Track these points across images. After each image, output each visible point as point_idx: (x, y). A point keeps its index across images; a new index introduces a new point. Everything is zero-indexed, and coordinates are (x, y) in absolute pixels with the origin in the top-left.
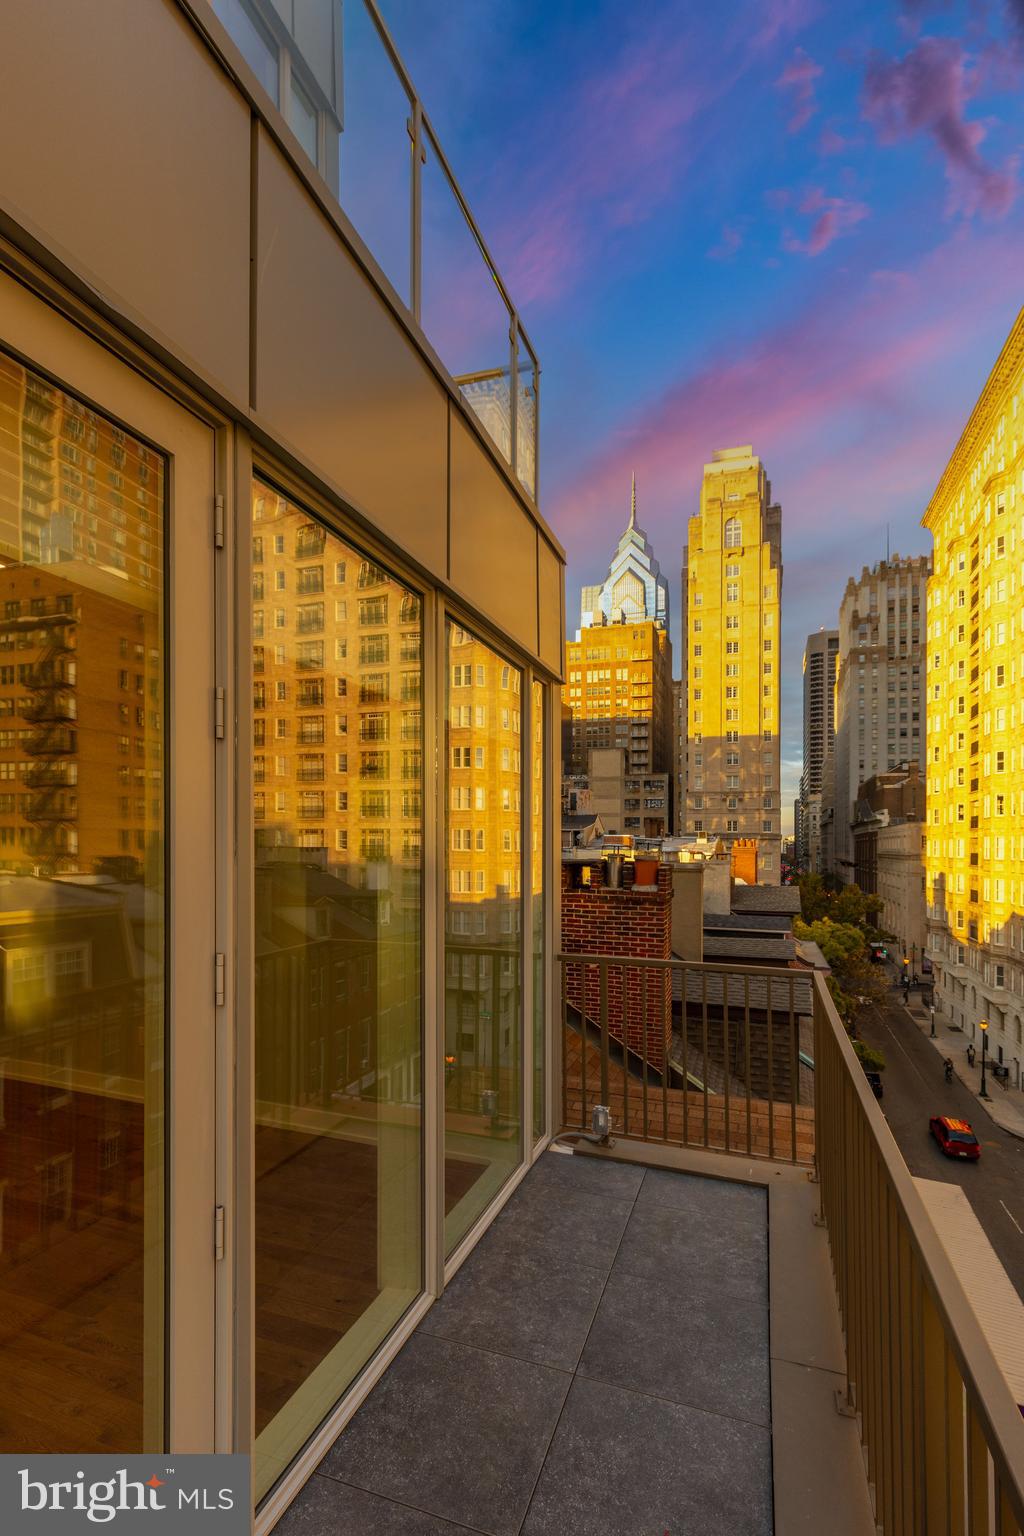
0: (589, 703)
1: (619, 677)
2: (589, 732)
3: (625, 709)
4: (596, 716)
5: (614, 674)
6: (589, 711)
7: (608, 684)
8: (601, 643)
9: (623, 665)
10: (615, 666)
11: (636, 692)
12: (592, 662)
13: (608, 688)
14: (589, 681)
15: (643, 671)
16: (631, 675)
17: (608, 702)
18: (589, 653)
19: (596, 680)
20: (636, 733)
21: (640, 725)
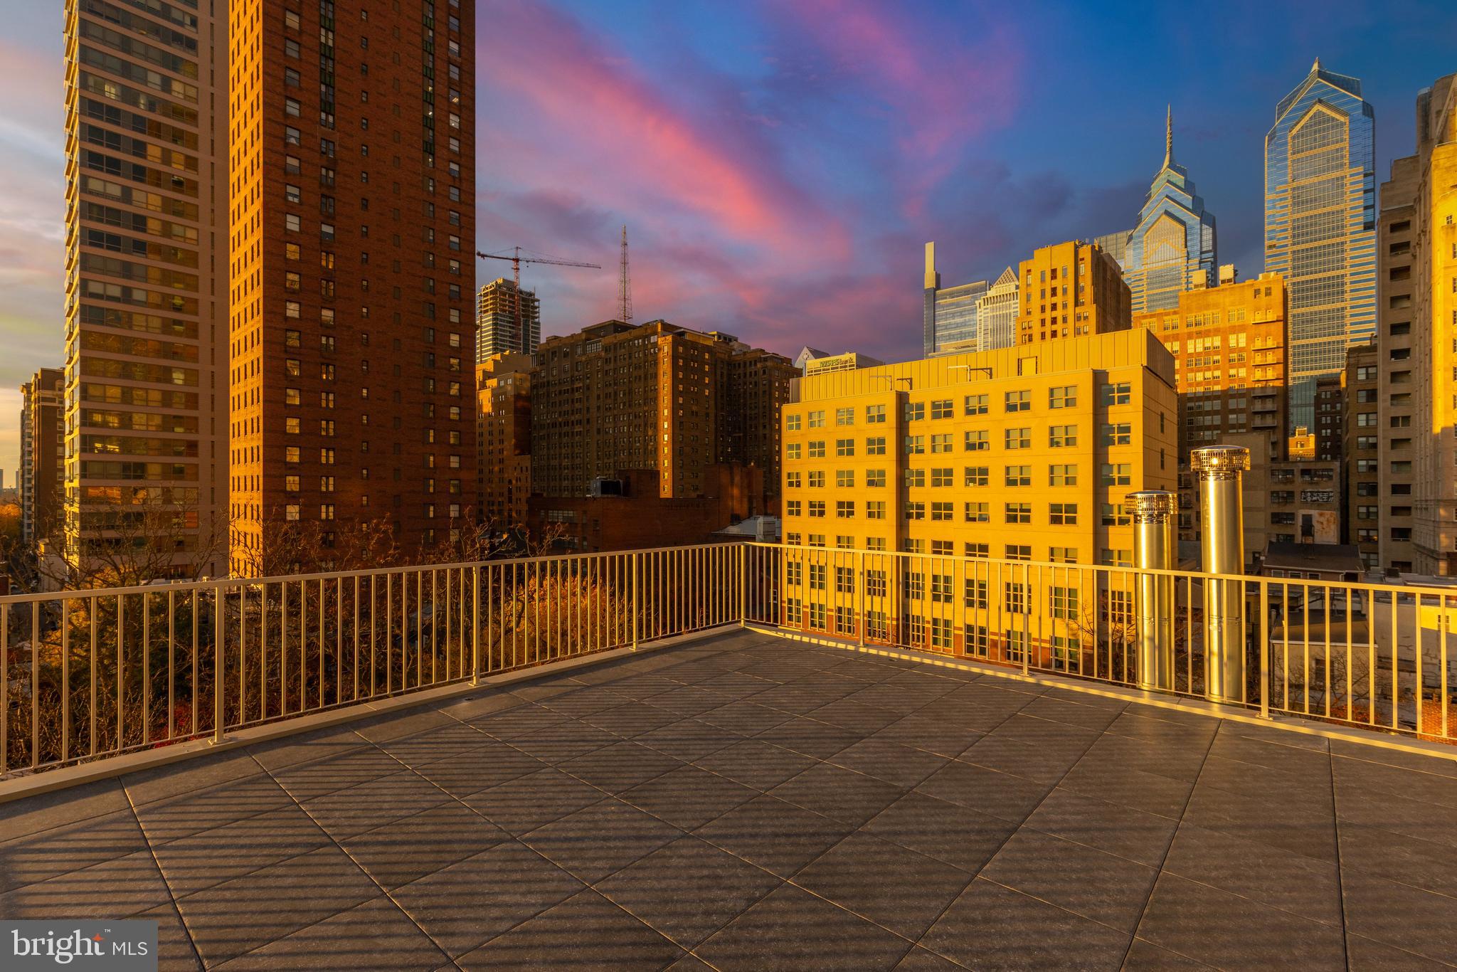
0: (1191, 375)
1: (1232, 343)
2: (1191, 408)
3: (1243, 379)
4: (1201, 389)
5: (1225, 340)
6: (1190, 385)
7: (1217, 353)
8: (1207, 307)
9: (1236, 330)
10: (1224, 333)
11: (1259, 359)
12: (1193, 329)
13: (1216, 358)
14: (1191, 350)
15: (1268, 334)
16: (1250, 340)
17: (1217, 373)
18: (1192, 319)
19: (1200, 349)
20: (1258, 406)
21: (1263, 398)
